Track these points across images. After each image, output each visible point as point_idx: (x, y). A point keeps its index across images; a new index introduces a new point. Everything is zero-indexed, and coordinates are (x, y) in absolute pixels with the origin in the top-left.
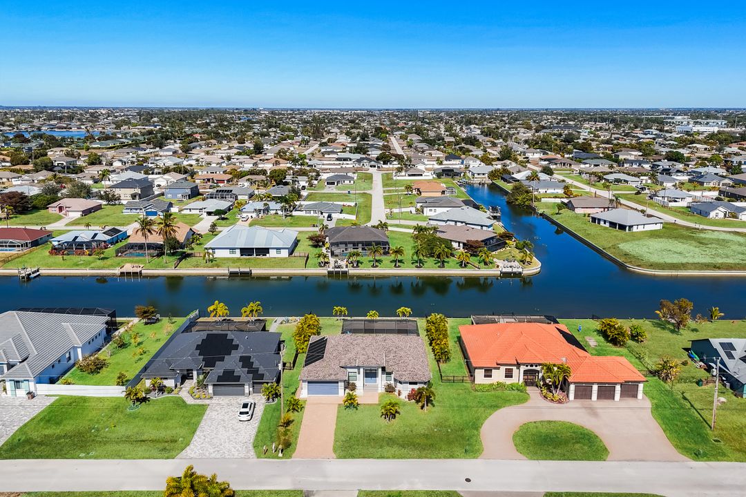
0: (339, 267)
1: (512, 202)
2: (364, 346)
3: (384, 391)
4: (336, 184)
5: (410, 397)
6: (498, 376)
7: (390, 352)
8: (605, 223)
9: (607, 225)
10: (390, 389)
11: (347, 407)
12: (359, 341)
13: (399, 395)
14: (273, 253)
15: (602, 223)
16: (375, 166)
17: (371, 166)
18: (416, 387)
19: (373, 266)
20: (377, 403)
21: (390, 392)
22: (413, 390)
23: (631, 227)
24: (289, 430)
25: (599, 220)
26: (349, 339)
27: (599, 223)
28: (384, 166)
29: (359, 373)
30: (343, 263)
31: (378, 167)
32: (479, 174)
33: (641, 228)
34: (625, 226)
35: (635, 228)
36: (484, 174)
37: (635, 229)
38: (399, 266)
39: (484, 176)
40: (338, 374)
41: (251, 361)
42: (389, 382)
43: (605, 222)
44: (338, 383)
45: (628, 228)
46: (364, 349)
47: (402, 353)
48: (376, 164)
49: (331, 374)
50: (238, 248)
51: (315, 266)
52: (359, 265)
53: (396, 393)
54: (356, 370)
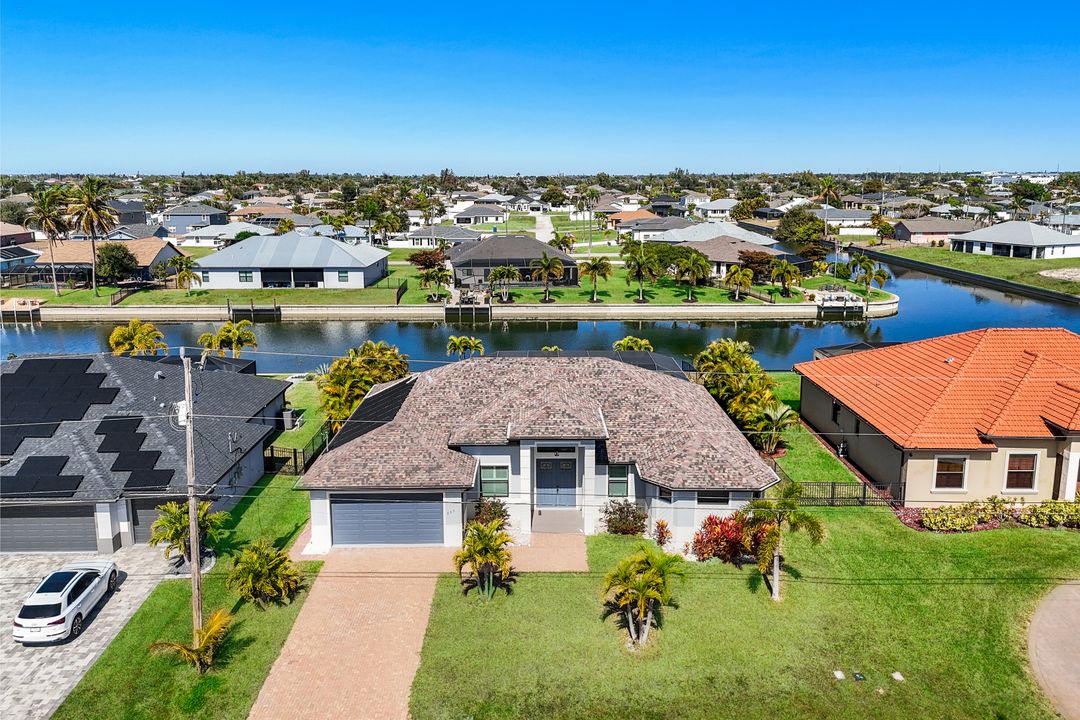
0: (470, 301)
1: (786, 238)
2: (530, 384)
3: (603, 529)
4: (472, 221)
5: (700, 547)
6: (986, 479)
7: (618, 404)
8: (983, 248)
9: (989, 251)
10: (624, 524)
11: (470, 584)
12: (515, 377)
13: (661, 542)
14: (331, 281)
15: (976, 249)
16: (538, 209)
17: (532, 209)
18: (725, 512)
19: (544, 301)
20: (586, 568)
21: (625, 532)
22: (712, 521)
23: (1041, 249)
24: (216, 683)
25: (970, 244)
26: (483, 371)
27: (970, 250)
28: (554, 209)
29: (517, 471)
30: (480, 297)
31: (544, 210)
32: (715, 212)
33: (1058, 253)
34: (1030, 249)
35: (1048, 251)
36: (723, 211)
37: (1048, 254)
38: (598, 301)
39: (723, 215)
40: (439, 467)
41: (140, 430)
42: (621, 500)
43: (983, 246)
44: (439, 498)
45: (1034, 252)
46: (531, 393)
47: (659, 409)
48: (541, 206)
49: (417, 469)
50: (255, 269)
51: (418, 301)
52: (514, 298)
53: (649, 535)
54: (504, 460)
